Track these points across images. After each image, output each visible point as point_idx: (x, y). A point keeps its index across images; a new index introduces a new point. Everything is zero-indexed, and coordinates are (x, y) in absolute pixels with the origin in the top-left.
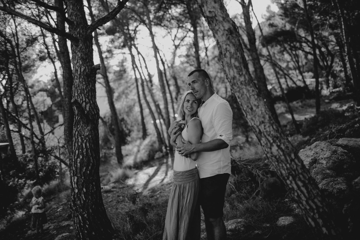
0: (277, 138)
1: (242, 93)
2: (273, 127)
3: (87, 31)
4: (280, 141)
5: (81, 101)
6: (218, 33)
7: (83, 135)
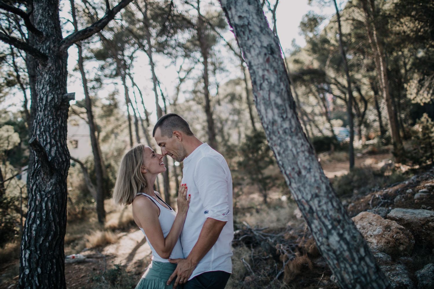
0: (339, 222)
1: (285, 147)
2: (332, 204)
3: (61, 45)
4: (343, 227)
5: (45, 143)
6: (252, 50)
7: (44, 191)
